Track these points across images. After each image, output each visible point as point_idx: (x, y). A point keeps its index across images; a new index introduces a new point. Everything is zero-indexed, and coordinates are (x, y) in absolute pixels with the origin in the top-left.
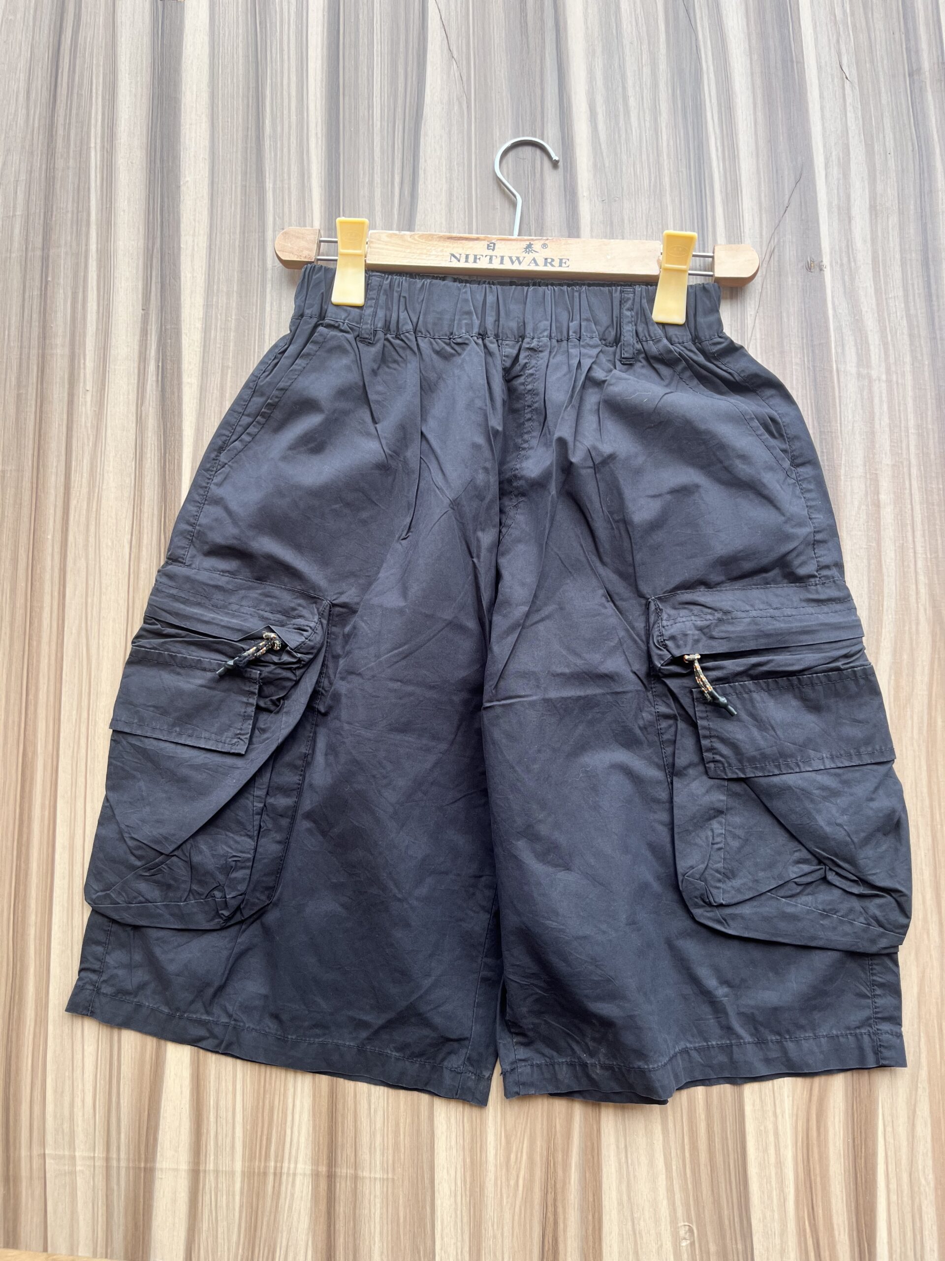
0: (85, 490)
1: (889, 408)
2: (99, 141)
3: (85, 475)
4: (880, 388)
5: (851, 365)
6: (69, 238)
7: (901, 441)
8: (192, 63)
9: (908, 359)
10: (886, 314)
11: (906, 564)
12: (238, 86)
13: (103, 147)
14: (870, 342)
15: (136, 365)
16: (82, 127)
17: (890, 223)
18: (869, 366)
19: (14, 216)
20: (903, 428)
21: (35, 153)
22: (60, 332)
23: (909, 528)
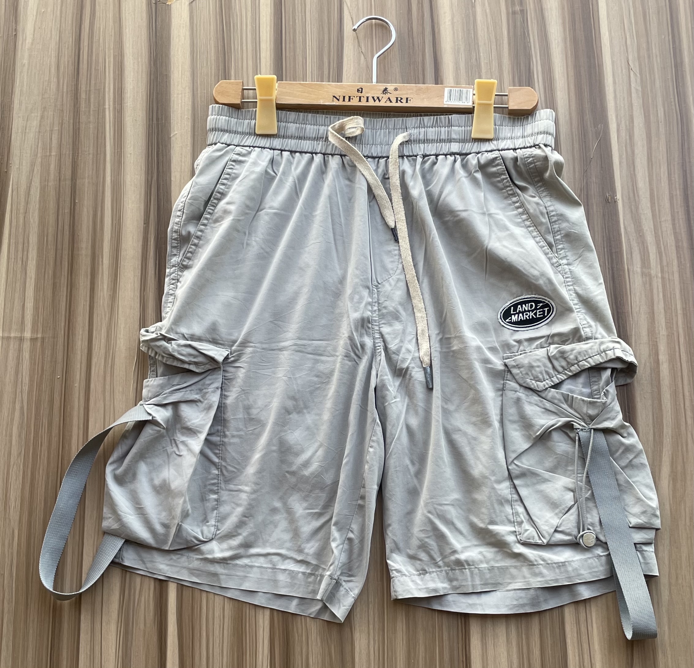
0: (103, 351)
1: (664, 296)
2: (111, 103)
3: (103, 341)
4: (657, 283)
5: (637, 267)
6: (91, 173)
7: (672, 319)
8: (178, 50)
9: (675, 263)
10: (660, 231)
11: (678, 403)
12: (211, 68)
13: (114, 108)
14: (650, 251)
15: (140, 263)
16: (99, 94)
17: (662, 170)
18: (649, 267)
19: (50, 155)
20: (673, 310)
21: (65, 111)
22: (85, 239)
23: (680, 378)
